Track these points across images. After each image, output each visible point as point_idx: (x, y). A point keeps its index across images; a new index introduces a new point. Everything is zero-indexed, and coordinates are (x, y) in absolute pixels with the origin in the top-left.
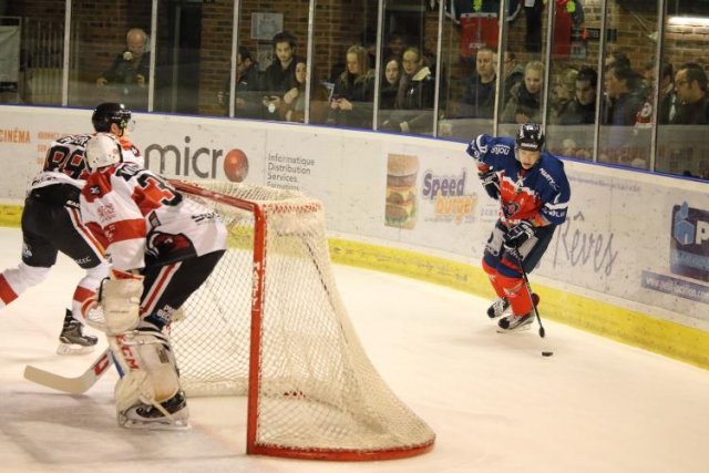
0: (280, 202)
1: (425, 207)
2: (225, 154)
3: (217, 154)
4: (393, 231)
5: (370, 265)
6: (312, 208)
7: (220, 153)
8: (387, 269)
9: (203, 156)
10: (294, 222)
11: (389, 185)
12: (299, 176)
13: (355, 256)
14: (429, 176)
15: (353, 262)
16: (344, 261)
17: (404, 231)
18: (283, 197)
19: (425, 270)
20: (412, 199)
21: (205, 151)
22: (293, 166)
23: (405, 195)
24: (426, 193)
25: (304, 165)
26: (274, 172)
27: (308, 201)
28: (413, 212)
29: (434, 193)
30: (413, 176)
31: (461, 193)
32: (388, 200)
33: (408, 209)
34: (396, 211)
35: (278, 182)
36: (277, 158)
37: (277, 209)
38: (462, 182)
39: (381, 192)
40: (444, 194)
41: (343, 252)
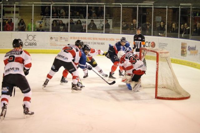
0: (161, 51)
1: (188, 52)
2: (151, 42)
3: (149, 43)
4: (182, 57)
5: (178, 63)
6: (168, 53)
7: (150, 42)
8: (181, 64)
9: (147, 43)
10: (164, 55)
11: (182, 48)
12: (165, 47)
13: (175, 62)
14: (189, 47)
15: (175, 63)
16: (173, 62)
17: (184, 57)
18: (162, 50)
19: (188, 64)
20: (186, 51)
21: (147, 42)
22: (164, 45)
23: (185, 50)
24: (188, 50)
25: (166, 45)
26: (160, 46)
27: (167, 51)
28: (186, 53)
29: (190, 50)
30: (186, 47)
31: (195, 50)
32: (181, 51)
33: (185, 53)
34: (183, 53)
35: (161, 48)
36: (160, 43)
37: (161, 53)
38: (195, 48)
39: (180, 50)
40: (192, 50)
41: (173, 61)
